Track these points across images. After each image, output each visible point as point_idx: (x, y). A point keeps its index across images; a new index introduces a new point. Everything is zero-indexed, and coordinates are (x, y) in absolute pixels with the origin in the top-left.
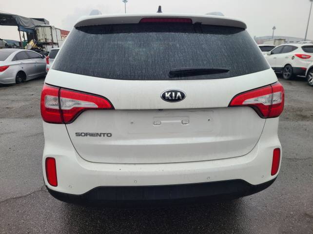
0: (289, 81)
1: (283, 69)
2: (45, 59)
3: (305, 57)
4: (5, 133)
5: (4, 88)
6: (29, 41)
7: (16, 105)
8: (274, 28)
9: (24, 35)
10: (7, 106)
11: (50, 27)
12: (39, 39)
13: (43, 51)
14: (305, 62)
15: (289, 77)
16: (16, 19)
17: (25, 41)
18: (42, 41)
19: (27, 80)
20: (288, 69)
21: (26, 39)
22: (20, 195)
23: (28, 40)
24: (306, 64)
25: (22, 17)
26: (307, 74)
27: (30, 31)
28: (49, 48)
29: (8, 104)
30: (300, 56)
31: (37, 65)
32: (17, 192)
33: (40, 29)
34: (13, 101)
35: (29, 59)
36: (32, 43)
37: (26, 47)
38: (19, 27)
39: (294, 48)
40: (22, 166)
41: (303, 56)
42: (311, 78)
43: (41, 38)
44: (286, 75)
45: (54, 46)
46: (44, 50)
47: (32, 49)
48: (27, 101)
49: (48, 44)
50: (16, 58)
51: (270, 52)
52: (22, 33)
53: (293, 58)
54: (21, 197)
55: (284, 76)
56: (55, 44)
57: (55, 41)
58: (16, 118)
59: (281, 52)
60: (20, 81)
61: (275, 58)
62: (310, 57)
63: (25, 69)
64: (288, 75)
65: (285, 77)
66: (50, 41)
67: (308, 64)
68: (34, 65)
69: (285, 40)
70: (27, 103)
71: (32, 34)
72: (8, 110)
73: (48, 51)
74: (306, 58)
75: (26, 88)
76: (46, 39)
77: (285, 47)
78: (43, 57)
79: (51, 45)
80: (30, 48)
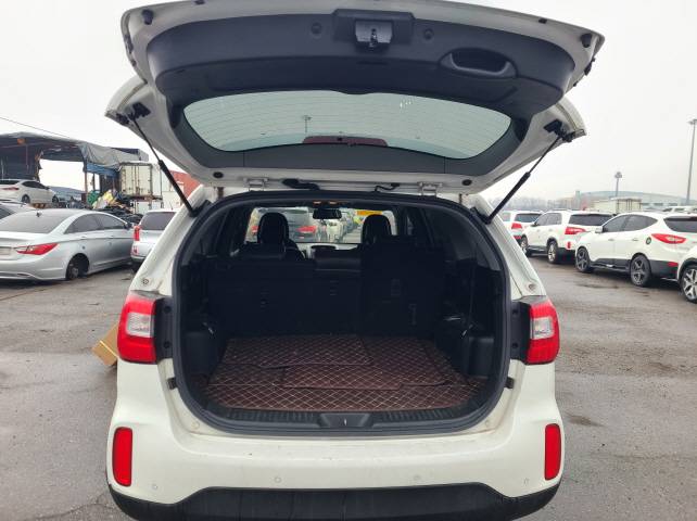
0: (645, 290)
1: (630, 263)
2: (132, 231)
3: (673, 239)
4: (34, 384)
5: (40, 288)
6: (102, 192)
7: (60, 326)
8: (618, 175)
9: (93, 180)
10: (43, 328)
11: (150, 165)
12: (123, 188)
13: (128, 212)
14: (674, 251)
15: (644, 280)
16: (83, 150)
17: (95, 190)
18: (129, 193)
19: (90, 272)
20: (639, 263)
21: (97, 187)
22: (52, 512)
23: (101, 190)
24: (676, 255)
25: (94, 146)
26: (681, 276)
27: (108, 173)
28: (141, 208)
29: (45, 324)
30: (662, 238)
31: (114, 242)
32: (47, 507)
33: (128, 168)
34: (56, 316)
35: (99, 229)
36: (108, 197)
37: (94, 205)
38: (85, 164)
39: (650, 222)
40: (63, 453)
41: (669, 239)
42: (688, 284)
43: (128, 187)
44: (637, 275)
45: (154, 203)
46: (132, 209)
47: (108, 209)
48: (84, 316)
49: (141, 198)
50: (73, 228)
51: (601, 227)
52: (90, 175)
53: (648, 241)
54: (53, 517)
55: (634, 278)
56: (155, 198)
57: (156, 193)
58: (60, 352)
59: (622, 229)
60: (76, 274)
61: (611, 240)
62: (683, 240)
63: (88, 250)
64: (642, 276)
65: (636, 280)
66: (145, 193)
67: (681, 256)
68: (107, 243)
69: (639, 201)
70: (85, 321)
71: (112, 180)
72: (44, 336)
73: (141, 212)
74: (675, 242)
75: (87, 289)
76: (137, 188)
77: (632, 219)
78: (127, 227)
79: (148, 200)
80: (103, 206)
